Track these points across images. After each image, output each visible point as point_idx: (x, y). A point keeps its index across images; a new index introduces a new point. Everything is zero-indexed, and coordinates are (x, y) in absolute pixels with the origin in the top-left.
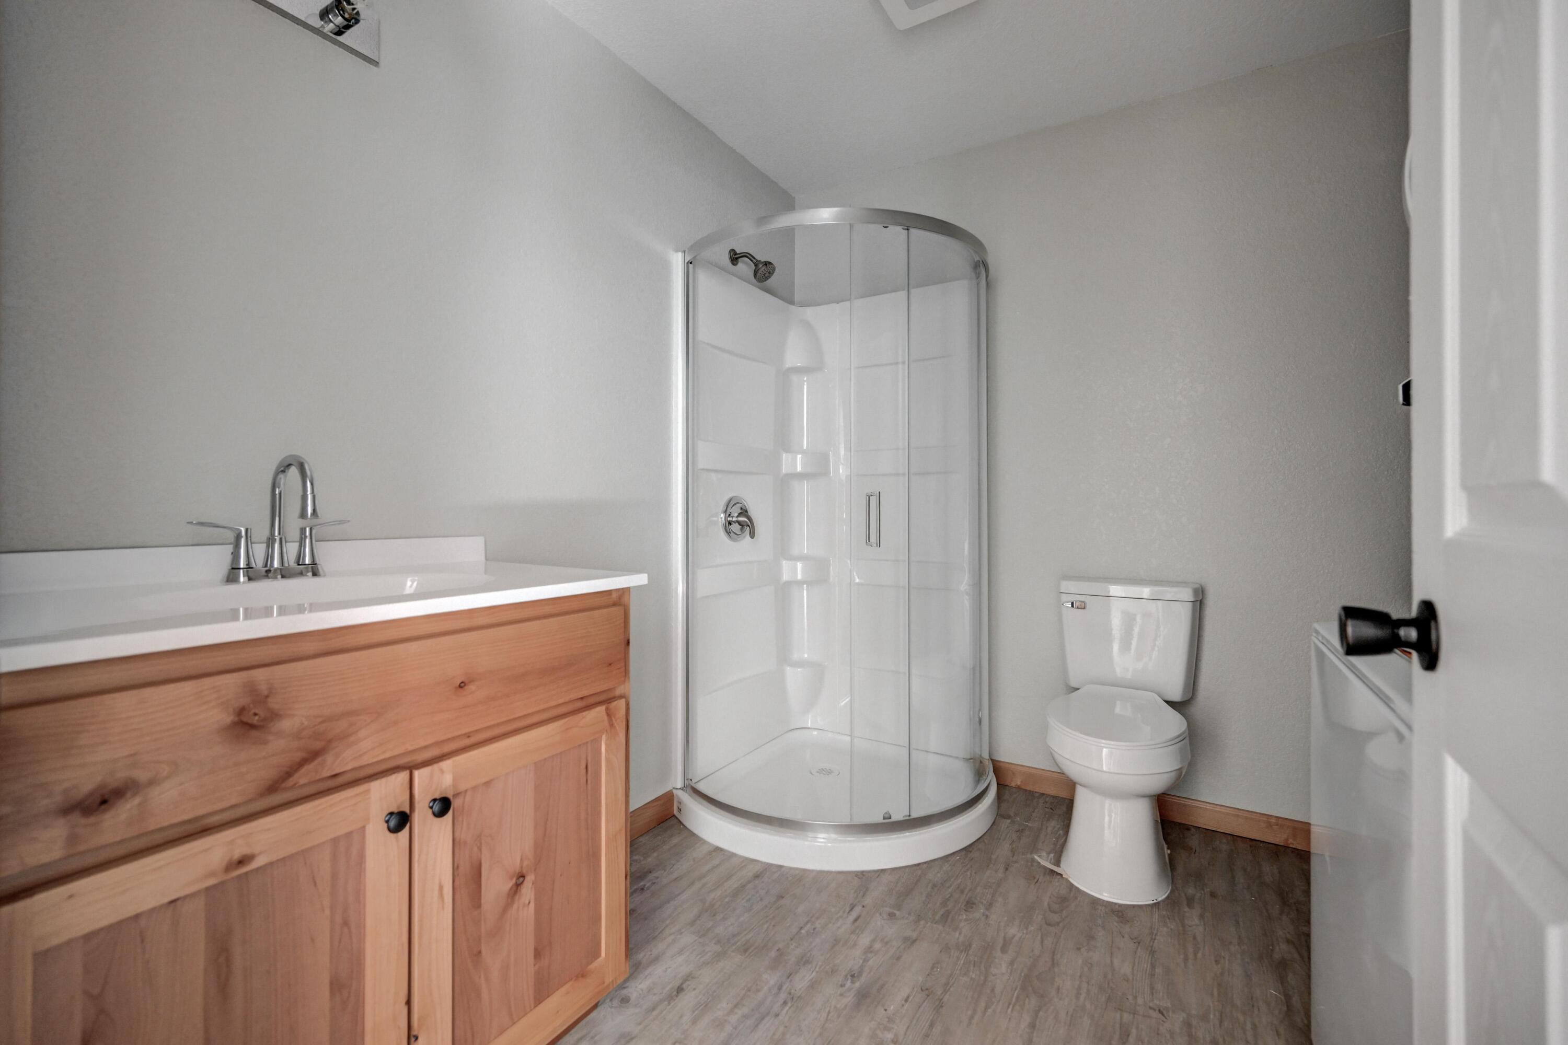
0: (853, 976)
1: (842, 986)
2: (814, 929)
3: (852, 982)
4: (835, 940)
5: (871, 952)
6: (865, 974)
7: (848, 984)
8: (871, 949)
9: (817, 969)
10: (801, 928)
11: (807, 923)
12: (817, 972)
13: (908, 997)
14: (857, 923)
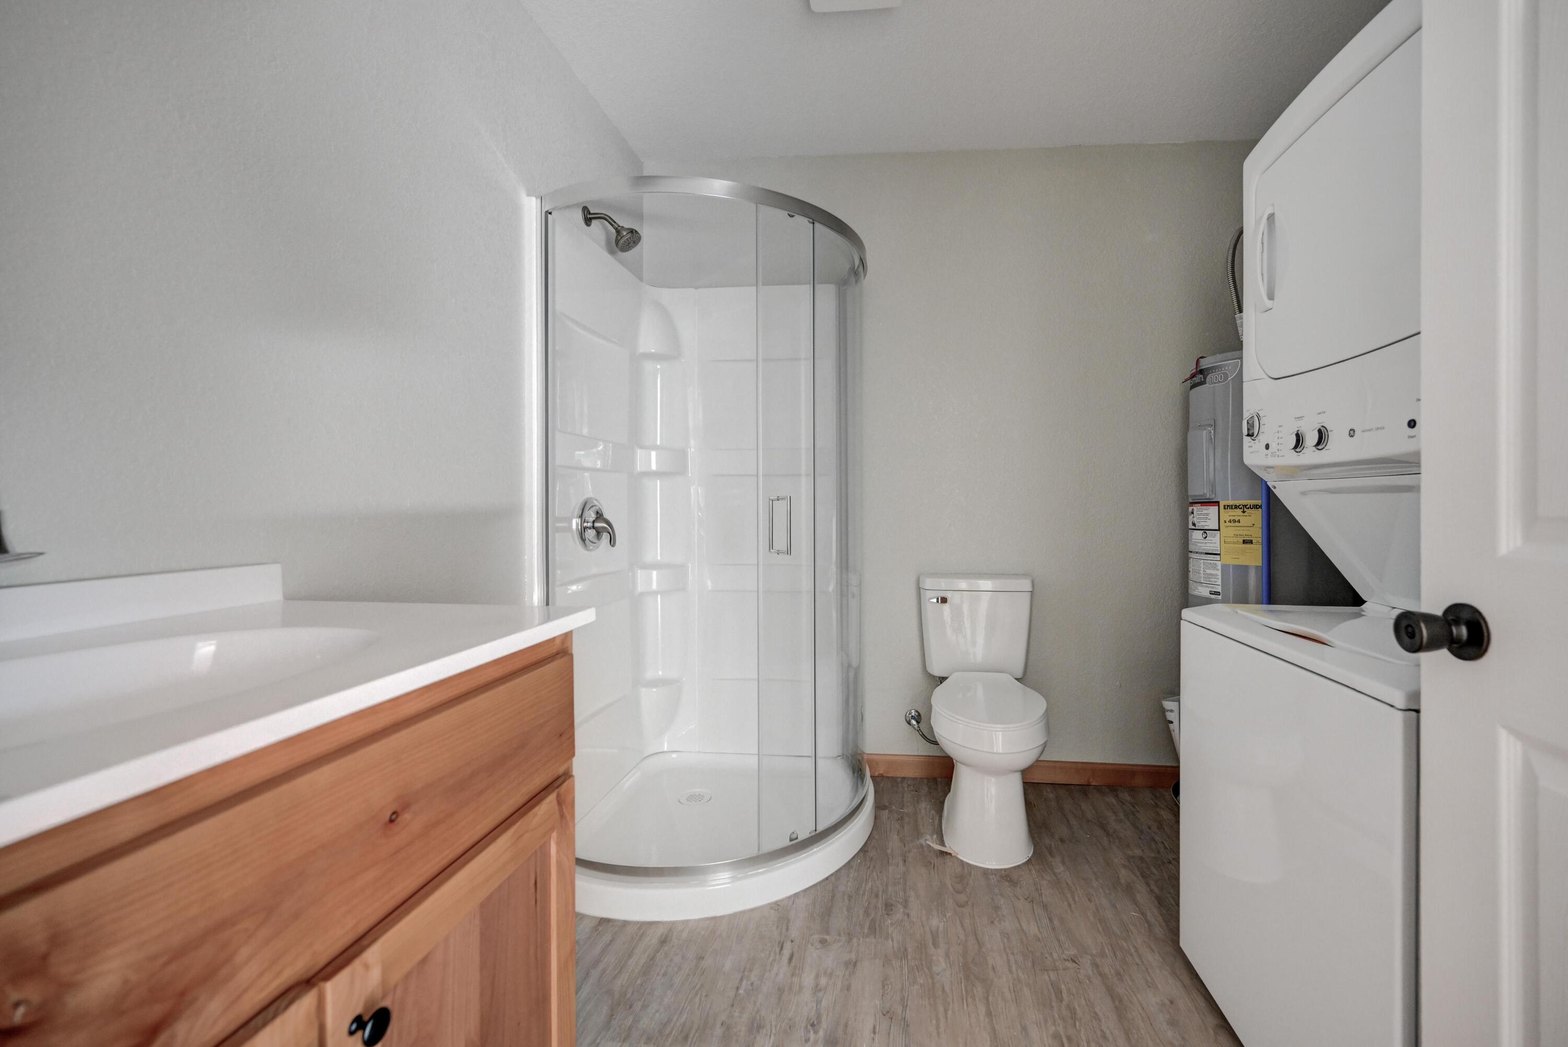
0: (813, 1025)
1: (807, 1041)
2: (752, 984)
3: (816, 1032)
4: (779, 989)
5: (820, 990)
6: (824, 1018)
7: (812, 1036)
8: (819, 988)
9: (774, 1031)
10: (738, 988)
11: (741, 980)
12: (775, 1035)
13: (874, 1028)
14: (793, 964)
